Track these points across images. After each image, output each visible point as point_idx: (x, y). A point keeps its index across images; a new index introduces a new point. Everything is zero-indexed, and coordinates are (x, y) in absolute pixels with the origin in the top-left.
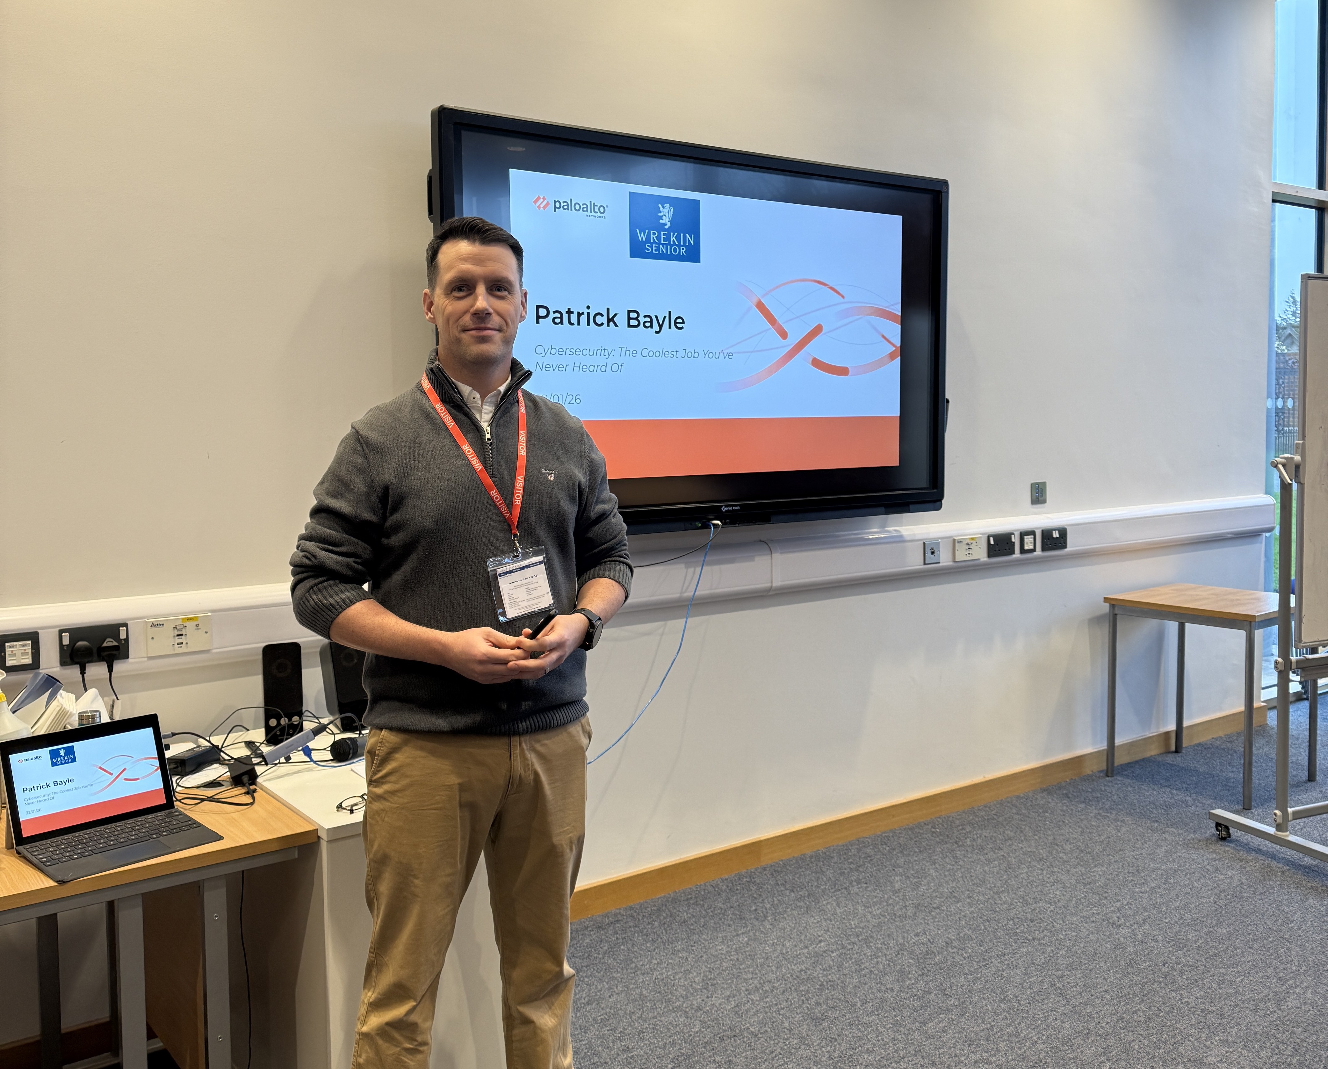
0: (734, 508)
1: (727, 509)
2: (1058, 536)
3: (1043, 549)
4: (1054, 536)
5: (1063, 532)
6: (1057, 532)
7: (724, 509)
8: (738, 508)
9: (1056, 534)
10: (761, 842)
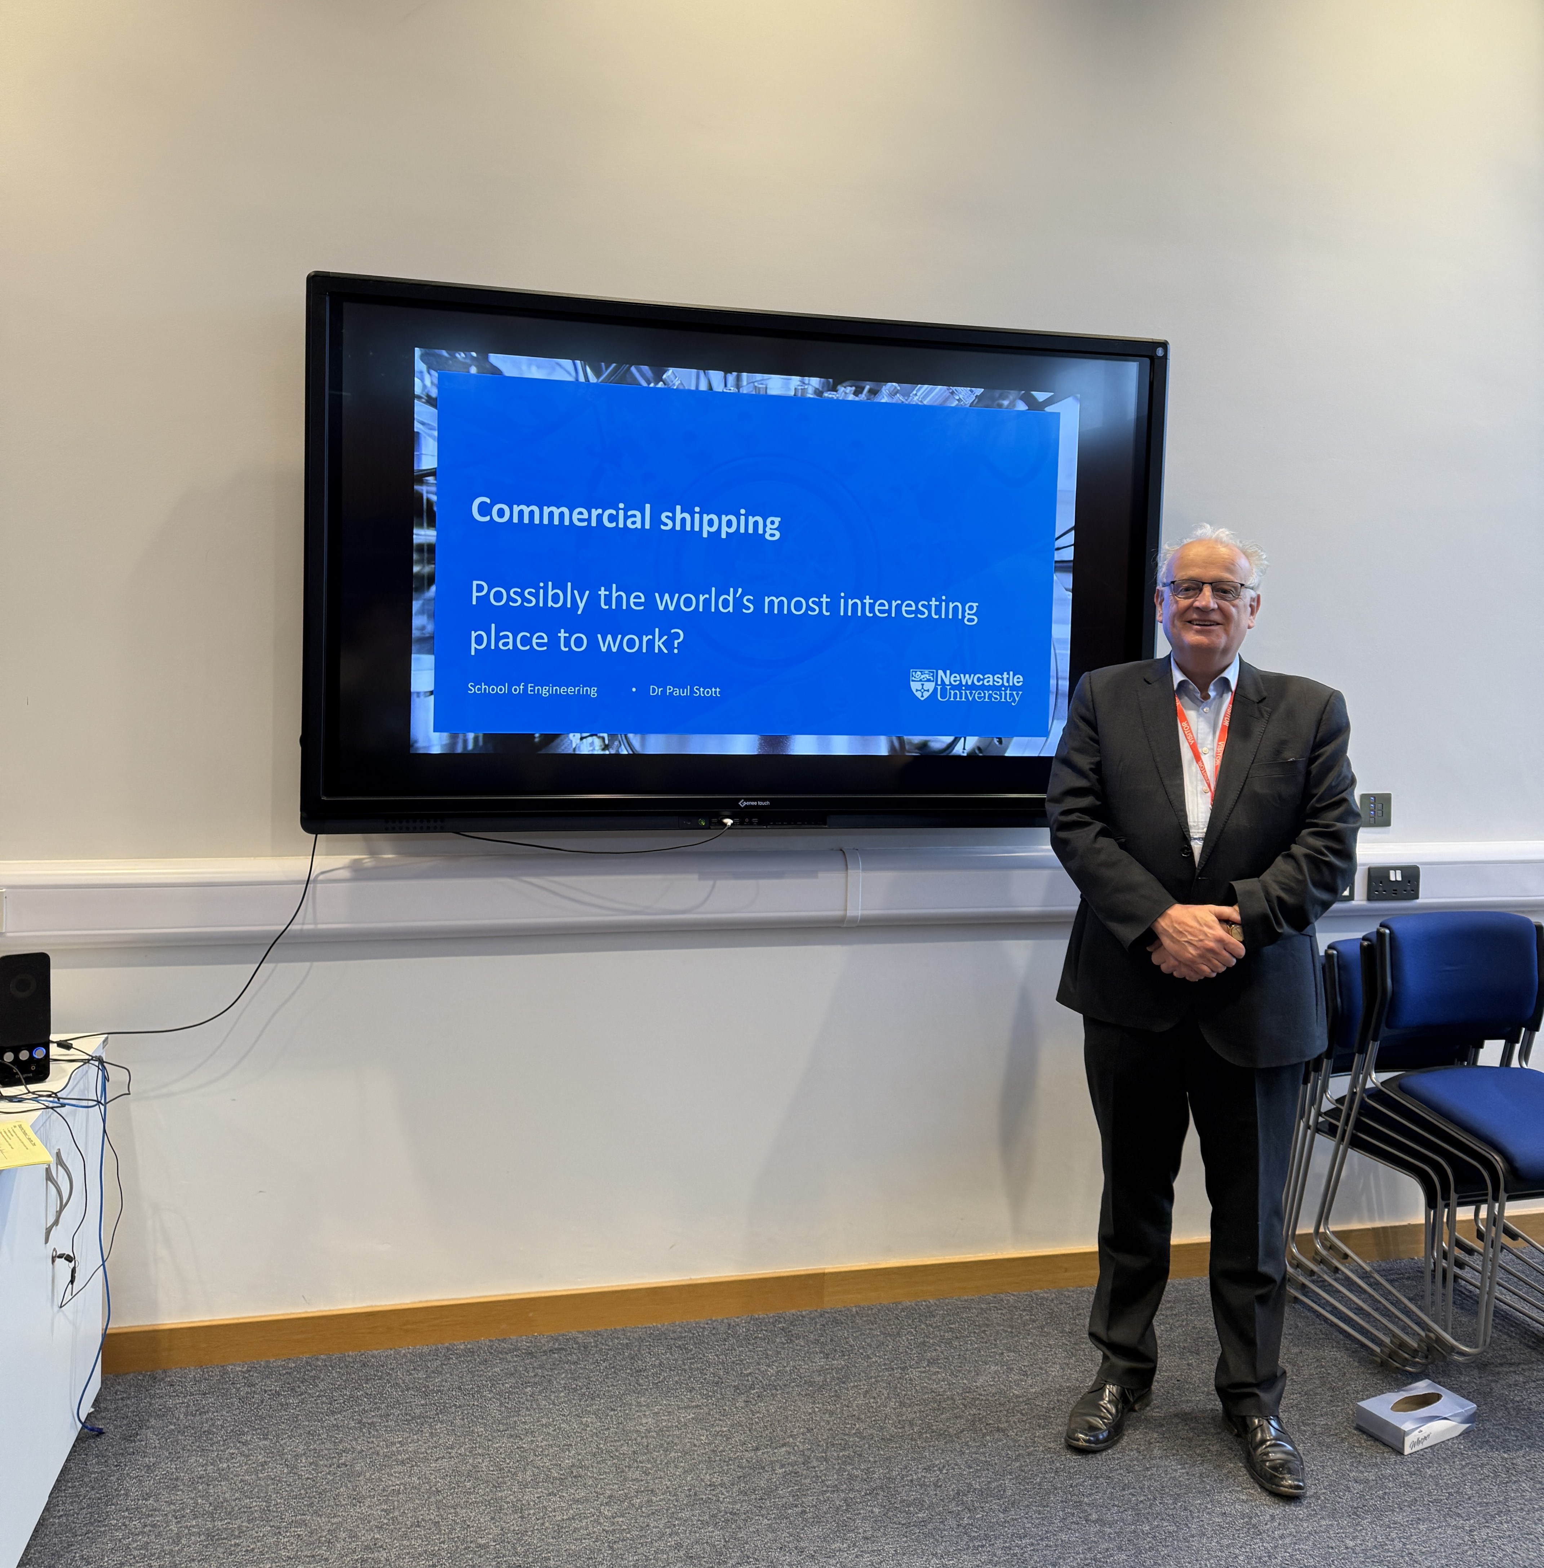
0: (760, 803)
1: (748, 803)
2: (1399, 878)
3: (1370, 898)
4: (1392, 878)
5: (1411, 875)
6: (1399, 872)
7: (743, 804)
8: (768, 803)
9: (1396, 876)
10: (824, 1274)
